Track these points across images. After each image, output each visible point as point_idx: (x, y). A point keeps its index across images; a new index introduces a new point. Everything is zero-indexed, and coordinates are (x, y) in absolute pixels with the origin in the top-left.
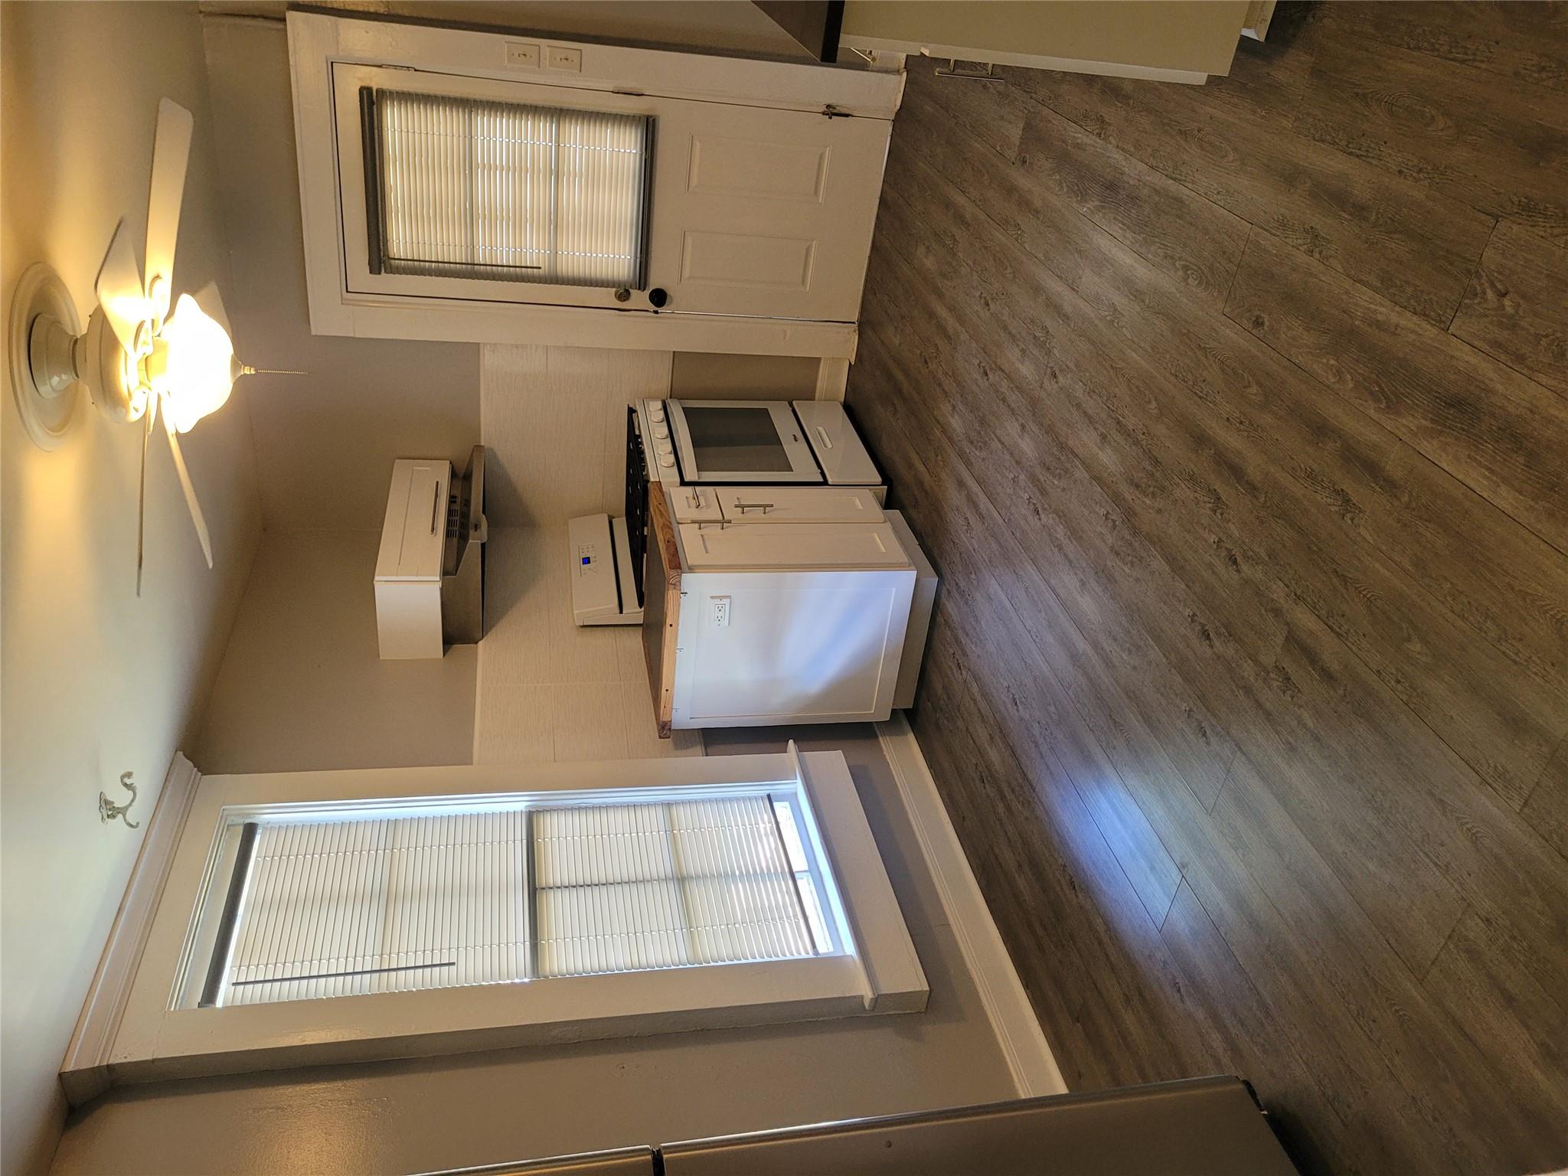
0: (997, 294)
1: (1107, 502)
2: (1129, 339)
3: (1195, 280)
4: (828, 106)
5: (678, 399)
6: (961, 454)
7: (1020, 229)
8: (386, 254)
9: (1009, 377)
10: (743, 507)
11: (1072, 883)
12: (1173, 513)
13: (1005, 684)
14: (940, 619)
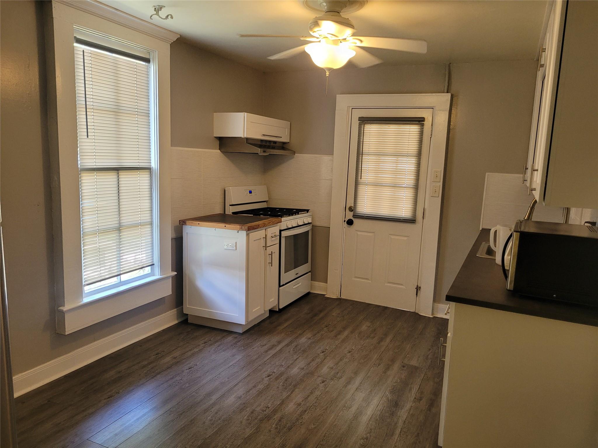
0: (354, 356)
1: (273, 407)
2: (338, 415)
3: (363, 443)
4: (420, 287)
5: (312, 229)
6: (291, 342)
7: (378, 365)
8: (366, 123)
9: (322, 362)
10: (271, 255)
11: (111, 397)
12: (269, 437)
13: (198, 364)
14: (225, 334)
